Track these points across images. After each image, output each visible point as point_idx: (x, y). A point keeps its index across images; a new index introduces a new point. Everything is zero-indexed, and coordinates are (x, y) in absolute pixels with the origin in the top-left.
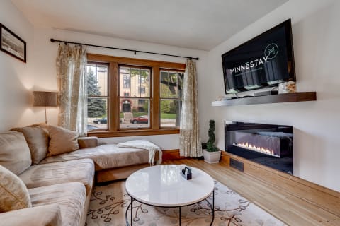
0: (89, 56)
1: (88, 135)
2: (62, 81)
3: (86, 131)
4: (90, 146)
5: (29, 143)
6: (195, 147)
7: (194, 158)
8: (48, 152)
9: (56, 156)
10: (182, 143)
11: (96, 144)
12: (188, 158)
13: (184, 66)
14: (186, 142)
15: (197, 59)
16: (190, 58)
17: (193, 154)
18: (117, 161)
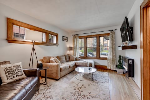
0: (79, 37)
1: (79, 57)
2: (74, 44)
3: (78, 57)
4: (78, 60)
5: (66, 58)
6: (113, 66)
7: (113, 70)
8: (69, 60)
9: (70, 61)
10: (108, 63)
11: (80, 60)
12: (110, 70)
13: (109, 34)
14: (109, 63)
15: (116, 30)
16: (112, 30)
17: (112, 68)
18: (80, 64)
